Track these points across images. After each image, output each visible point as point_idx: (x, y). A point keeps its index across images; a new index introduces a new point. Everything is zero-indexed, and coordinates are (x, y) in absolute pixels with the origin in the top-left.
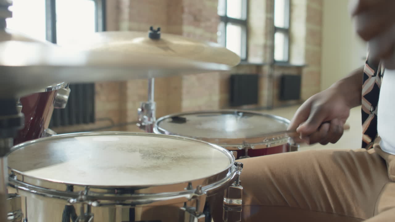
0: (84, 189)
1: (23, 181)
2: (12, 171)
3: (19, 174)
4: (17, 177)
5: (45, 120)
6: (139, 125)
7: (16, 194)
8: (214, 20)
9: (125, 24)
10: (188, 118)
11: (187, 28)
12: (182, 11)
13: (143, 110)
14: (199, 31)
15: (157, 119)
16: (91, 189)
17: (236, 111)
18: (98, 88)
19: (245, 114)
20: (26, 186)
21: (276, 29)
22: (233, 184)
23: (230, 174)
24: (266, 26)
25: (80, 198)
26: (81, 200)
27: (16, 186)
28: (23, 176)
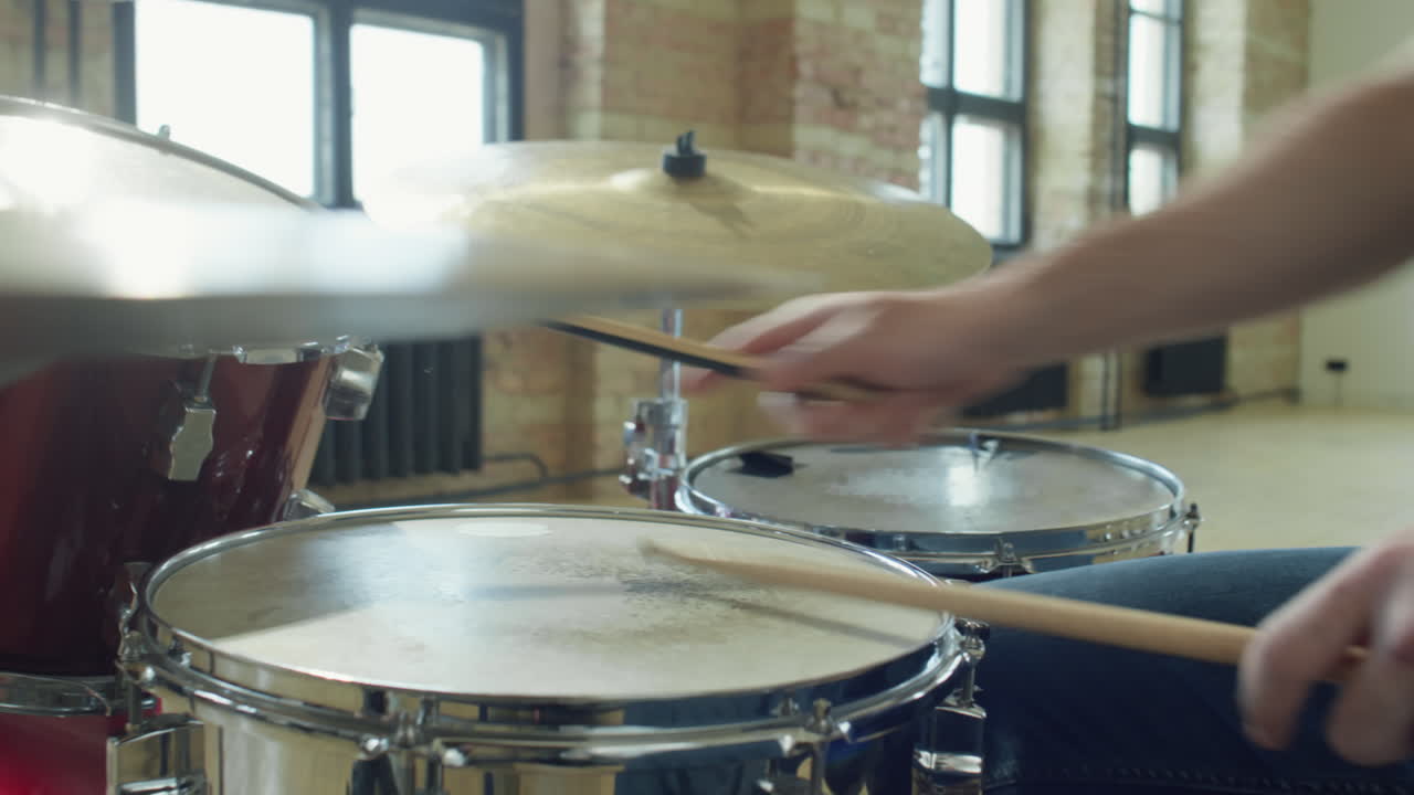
0: (417, 703)
1: (212, 673)
2: (176, 637)
3: (199, 647)
4: (192, 659)
5: (297, 458)
6: (627, 480)
7: (187, 717)
8: (904, 104)
9: (590, 122)
10: (798, 456)
11: (806, 135)
12: (793, 75)
13: (640, 427)
14: (851, 146)
15: (690, 459)
16: (445, 707)
17: (974, 432)
18: (492, 349)
19: (1006, 445)
20: (223, 688)
21: (1134, 136)
22: (951, 700)
23: (939, 661)
24: (1097, 126)
25: (400, 734)
26: (405, 744)
27: (187, 688)
28: (213, 654)
